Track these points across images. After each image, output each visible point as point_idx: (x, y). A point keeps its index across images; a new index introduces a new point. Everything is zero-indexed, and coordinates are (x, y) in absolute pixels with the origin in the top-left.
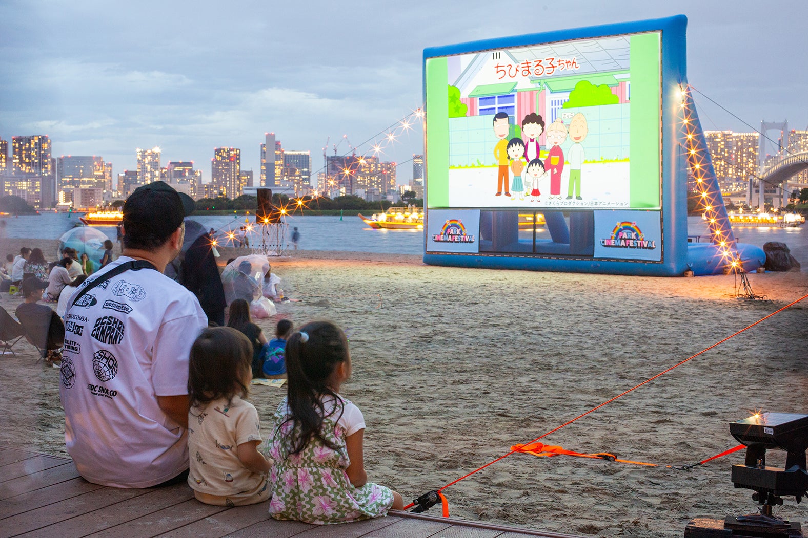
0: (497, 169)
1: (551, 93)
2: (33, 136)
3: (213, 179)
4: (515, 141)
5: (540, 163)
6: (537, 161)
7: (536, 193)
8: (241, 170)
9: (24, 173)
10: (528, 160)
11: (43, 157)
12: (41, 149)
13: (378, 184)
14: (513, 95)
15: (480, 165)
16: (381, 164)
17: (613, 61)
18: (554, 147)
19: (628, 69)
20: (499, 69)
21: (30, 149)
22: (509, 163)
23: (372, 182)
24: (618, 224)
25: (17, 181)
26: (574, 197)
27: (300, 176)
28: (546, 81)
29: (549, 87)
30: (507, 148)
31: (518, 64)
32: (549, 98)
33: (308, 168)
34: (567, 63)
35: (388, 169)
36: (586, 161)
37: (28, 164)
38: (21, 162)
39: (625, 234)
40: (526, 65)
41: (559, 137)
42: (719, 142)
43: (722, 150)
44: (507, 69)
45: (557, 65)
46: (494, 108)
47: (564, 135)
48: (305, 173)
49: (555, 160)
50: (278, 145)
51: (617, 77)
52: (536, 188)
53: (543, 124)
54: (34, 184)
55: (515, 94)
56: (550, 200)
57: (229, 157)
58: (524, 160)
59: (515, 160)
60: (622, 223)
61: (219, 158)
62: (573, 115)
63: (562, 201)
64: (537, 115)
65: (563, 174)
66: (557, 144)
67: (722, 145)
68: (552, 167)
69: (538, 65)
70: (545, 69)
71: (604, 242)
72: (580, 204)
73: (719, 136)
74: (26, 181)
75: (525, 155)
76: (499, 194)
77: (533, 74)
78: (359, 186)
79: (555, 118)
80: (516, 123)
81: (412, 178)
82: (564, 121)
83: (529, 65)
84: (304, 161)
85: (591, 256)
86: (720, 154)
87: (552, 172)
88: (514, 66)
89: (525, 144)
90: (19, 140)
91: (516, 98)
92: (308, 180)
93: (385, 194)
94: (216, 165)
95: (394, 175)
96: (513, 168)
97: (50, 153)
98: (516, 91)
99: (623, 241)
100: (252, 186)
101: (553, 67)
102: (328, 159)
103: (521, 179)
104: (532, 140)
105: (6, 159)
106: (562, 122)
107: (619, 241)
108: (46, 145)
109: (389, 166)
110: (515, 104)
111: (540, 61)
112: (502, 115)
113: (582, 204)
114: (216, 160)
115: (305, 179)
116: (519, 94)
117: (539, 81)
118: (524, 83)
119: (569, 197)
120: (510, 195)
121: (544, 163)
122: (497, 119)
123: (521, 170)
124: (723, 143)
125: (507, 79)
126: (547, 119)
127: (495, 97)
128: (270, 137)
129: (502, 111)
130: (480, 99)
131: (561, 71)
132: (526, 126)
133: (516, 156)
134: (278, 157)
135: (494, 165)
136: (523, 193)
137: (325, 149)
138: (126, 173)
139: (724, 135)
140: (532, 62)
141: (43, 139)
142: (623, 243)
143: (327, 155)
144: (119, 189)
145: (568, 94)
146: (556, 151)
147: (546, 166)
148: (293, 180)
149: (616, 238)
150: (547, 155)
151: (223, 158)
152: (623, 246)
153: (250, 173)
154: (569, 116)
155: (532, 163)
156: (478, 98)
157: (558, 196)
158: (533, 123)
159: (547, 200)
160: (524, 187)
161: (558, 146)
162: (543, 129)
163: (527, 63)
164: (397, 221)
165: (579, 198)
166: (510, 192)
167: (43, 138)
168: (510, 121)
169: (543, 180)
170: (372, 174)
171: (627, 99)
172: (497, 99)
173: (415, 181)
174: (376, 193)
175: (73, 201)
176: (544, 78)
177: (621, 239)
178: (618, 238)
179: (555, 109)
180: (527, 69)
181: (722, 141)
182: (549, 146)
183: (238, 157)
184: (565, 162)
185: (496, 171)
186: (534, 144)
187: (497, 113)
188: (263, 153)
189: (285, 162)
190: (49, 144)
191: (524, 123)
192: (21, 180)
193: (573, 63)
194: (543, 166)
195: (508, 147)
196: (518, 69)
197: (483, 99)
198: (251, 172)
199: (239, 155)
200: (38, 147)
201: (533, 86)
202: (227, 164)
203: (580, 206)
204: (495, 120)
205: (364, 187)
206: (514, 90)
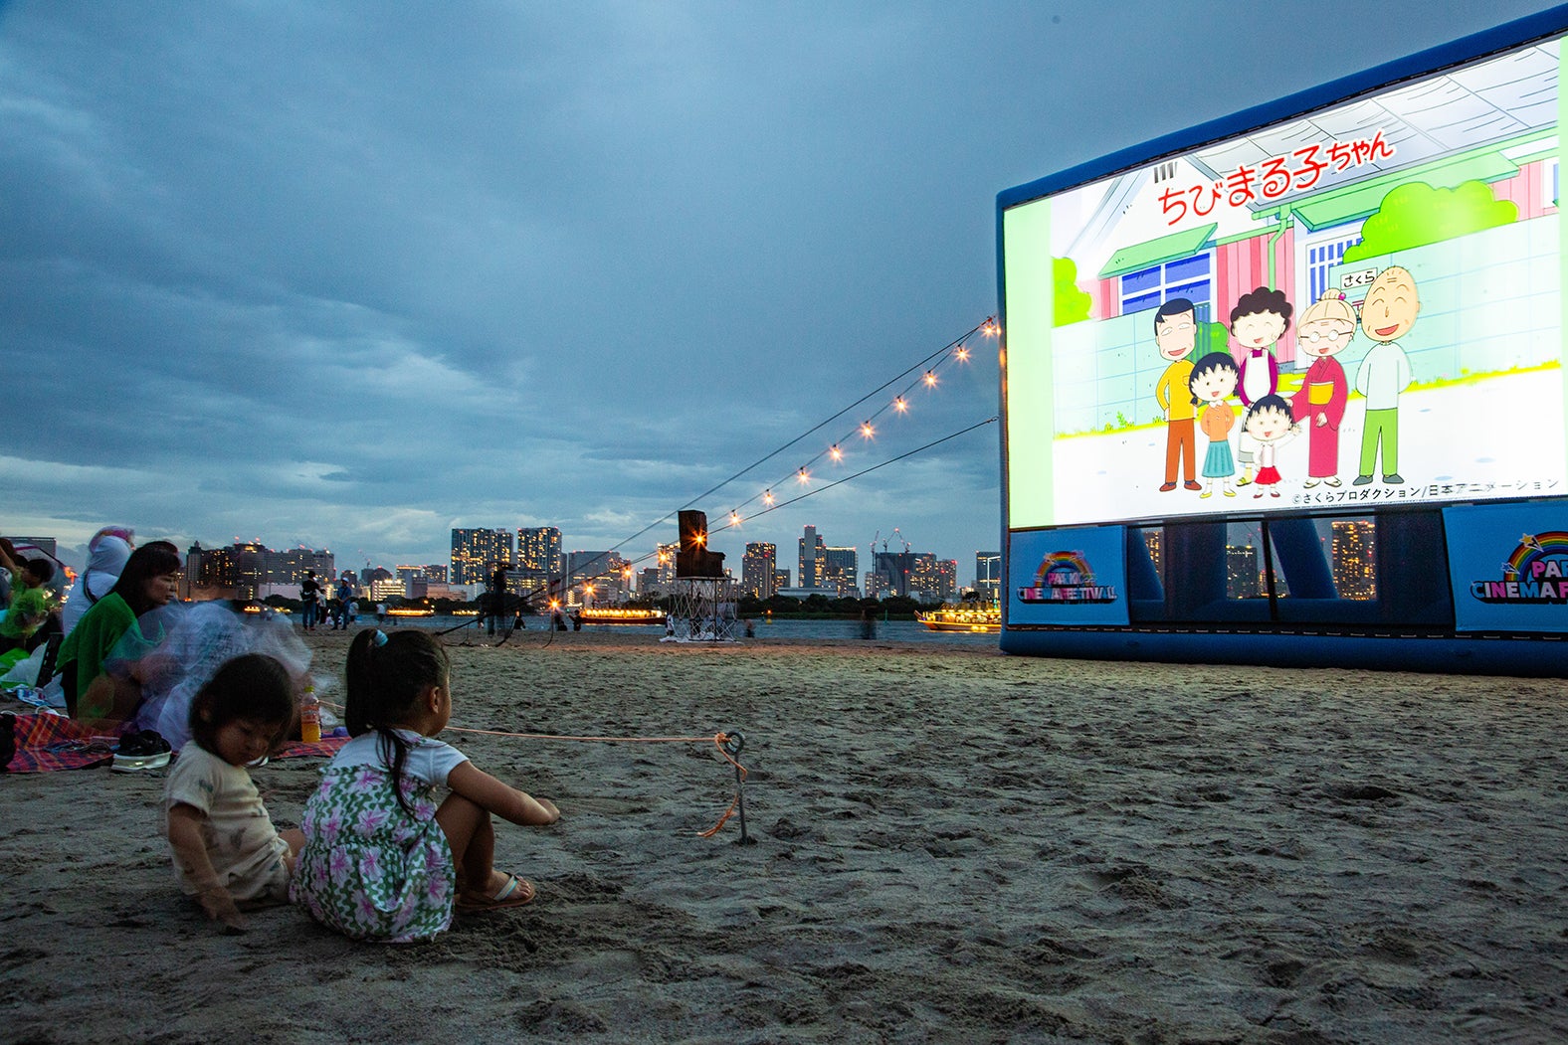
0: (1165, 428)
1: (1311, 231)
2: (542, 528)
3: (744, 579)
4: (1208, 361)
5: (1280, 404)
6: (1272, 400)
7: (1268, 476)
8: (777, 568)
9: (531, 569)
10: (1246, 401)
11: (551, 551)
12: (549, 542)
13: (935, 585)
14: (1207, 256)
15: (1127, 425)
16: (939, 562)
17: (1499, 114)
18: (1319, 363)
19: (1550, 125)
20: (1170, 201)
21: (537, 543)
22: (1197, 412)
23: (928, 582)
24: (1526, 539)
25: (521, 578)
26: (1378, 477)
27: (844, 576)
28: (1294, 206)
29: (1304, 220)
30: (1191, 380)
31: (1218, 181)
32: (1304, 243)
33: (854, 567)
34: (1356, 149)
35: (947, 568)
36: (1414, 384)
37: (535, 560)
38: (528, 557)
39: (1552, 565)
40: (1241, 178)
41: (1334, 336)
42: (1352, 535)
43: (1356, 545)
44: (1188, 198)
45: (1329, 160)
46: (1159, 293)
47: (1348, 327)
48: (850, 573)
49: (1321, 393)
50: (819, 540)
51: (1510, 154)
52: (1268, 465)
53: (1286, 311)
54: (540, 582)
55: (1212, 251)
56: (1308, 492)
57: (763, 553)
58: (1237, 401)
59: (1213, 405)
60: (1538, 536)
61: (751, 555)
62: (1374, 275)
63: (1341, 489)
64: (1272, 290)
65: (1344, 426)
66: (1328, 354)
67: (1355, 538)
68: (1313, 411)
69: (1273, 172)
70: (1292, 178)
71: (1481, 590)
72: (1397, 494)
73: (1352, 527)
74: (531, 578)
75: (1239, 391)
76: (1169, 485)
77: (1259, 195)
78: (913, 588)
79: (1322, 291)
80: (1214, 318)
81: (975, 579)
82: (1348, 293)
83: (1248, 176)
84: (849, 558)
85: (1447, 627)
86: (1353, 550)
87: (1314, 421)
88: (1208, 186)
89: (1238, 362)
90: (524, 532)
91: (1213, 261)
92: (854, 580)
93: (943, 597)
94: (747, 561)
95: (954, 576)
96: (1207, 425)
97: (560, 547)
98: (1212, 244)
99: (1547, 585)
100: (789, 586)
101: (1317, 167)
102: (877, 556)
103: (1228, 447)
104: (1257, 353)
105: (510, 554)
106: (1342, 298)
107: (1535, 585)
108: (556, 538)
109: (948, 565)
110: (1212, 275)
111: (1280, 161)
112: (1176, 306)
113: (1403, 493)
114: (747, 556)
115: (850, 580)
116: (1223, 252)
117: (1277, 210)
118: (1234, 222)
119: (1364, 479)
120: (1198, 487)
121: (1290, 403)
122: (1164, 317)
123: (1229, 426)
124: (1356, 536)
125: (1191, 220)
126: (1299, 299)
127: (1159, 268)
128: (810, 530)
129: (1175, 296)
130: (1124, 278)
131: (1339, 172)
132: (1242, 323)
133: (1215, 394)
134: (818, 554)
135: (1156, 420)
136: (1234, 479)
137: (874, 545)
138: (645, 571)
139: (1358, 527)
140: (1258, 168)
141: (553, 532)
142: (1547, 590)
143: (876, 551)
144: (638, 590)
145: (1358, 226)
146: (1327, 369)
147: (1296, 410)
148: (836, 580)
149: (1523, 578)
150: (1301, 382)
151: (756, 554)
152: (1548, 599)
153: (787, 573)
154: (1363, 280)
155: (1257, 407)
156: (1120, 278)
157: (1331, 480)
158: (1258, 312)
159: (1295, 492)
160: (1237, 465)
161: (1330, 358)
162: (1287, 323)
163: (1243, 173)
164: (948, 621)
165: (1393, 479)
166: (1199, 479)
167: (553, 529)
168: (1199, 317)
169: (1290, 446)
170: (928, 574)
171: (1548, 203)
172: (1163, 270)
173: (978, 583)
174: (933, 595)
175: (583, 603)
176: (1290, 200)
177: (1541, 579)
178: (1530, 578)
179: (1322, 268)
180: (1242, 186)
181: (1355, 533)
182: (1304, 361)
183: (773, 552)
184: (1350, 393)
185: (1162, 433)
186: (1264, 360)
187: (1163, 302)
188: (802, 548)
189: (827, 559)
190: (560, 537)
191: (1235, 316)
192: (526, 578)
193: (1376, 145)
194: (1288, 411)
195: (1194, 376)
196: (1218, 191)
197: (1131, 278)
198: (789, 571)
199: (774, 551)
200: (547, 540)
201: (1259, 225)
202: (760, 562)
203: (1395, 499)
204: (1159, 319)
205: (918, 589)
206: (1207, 244)
